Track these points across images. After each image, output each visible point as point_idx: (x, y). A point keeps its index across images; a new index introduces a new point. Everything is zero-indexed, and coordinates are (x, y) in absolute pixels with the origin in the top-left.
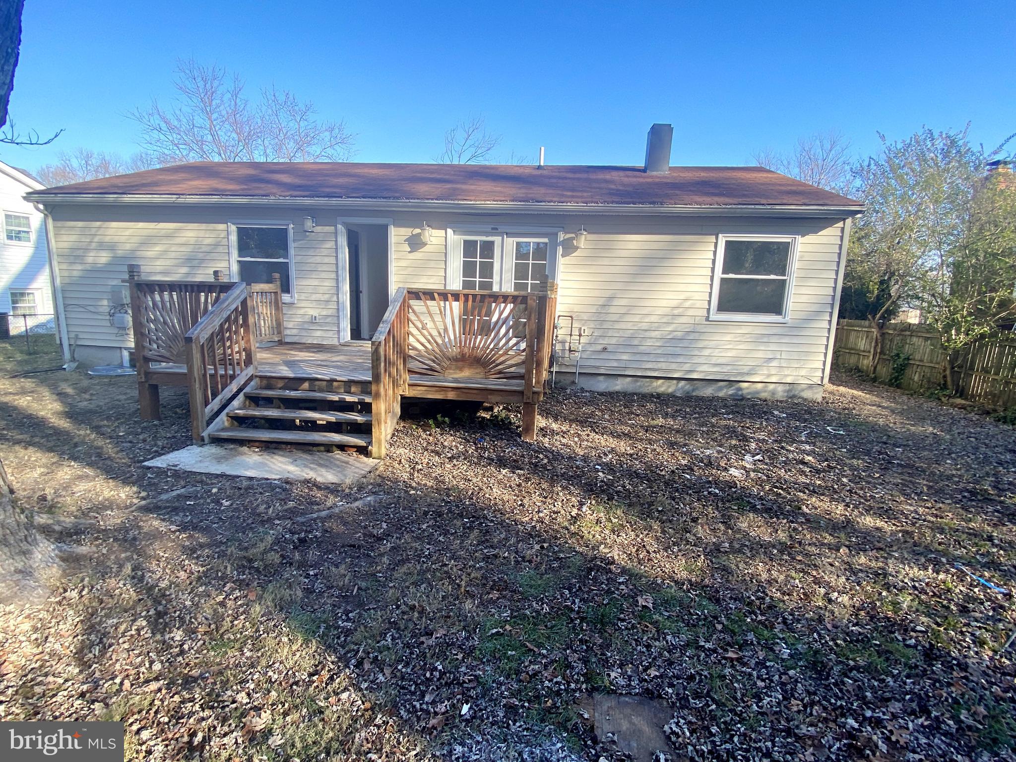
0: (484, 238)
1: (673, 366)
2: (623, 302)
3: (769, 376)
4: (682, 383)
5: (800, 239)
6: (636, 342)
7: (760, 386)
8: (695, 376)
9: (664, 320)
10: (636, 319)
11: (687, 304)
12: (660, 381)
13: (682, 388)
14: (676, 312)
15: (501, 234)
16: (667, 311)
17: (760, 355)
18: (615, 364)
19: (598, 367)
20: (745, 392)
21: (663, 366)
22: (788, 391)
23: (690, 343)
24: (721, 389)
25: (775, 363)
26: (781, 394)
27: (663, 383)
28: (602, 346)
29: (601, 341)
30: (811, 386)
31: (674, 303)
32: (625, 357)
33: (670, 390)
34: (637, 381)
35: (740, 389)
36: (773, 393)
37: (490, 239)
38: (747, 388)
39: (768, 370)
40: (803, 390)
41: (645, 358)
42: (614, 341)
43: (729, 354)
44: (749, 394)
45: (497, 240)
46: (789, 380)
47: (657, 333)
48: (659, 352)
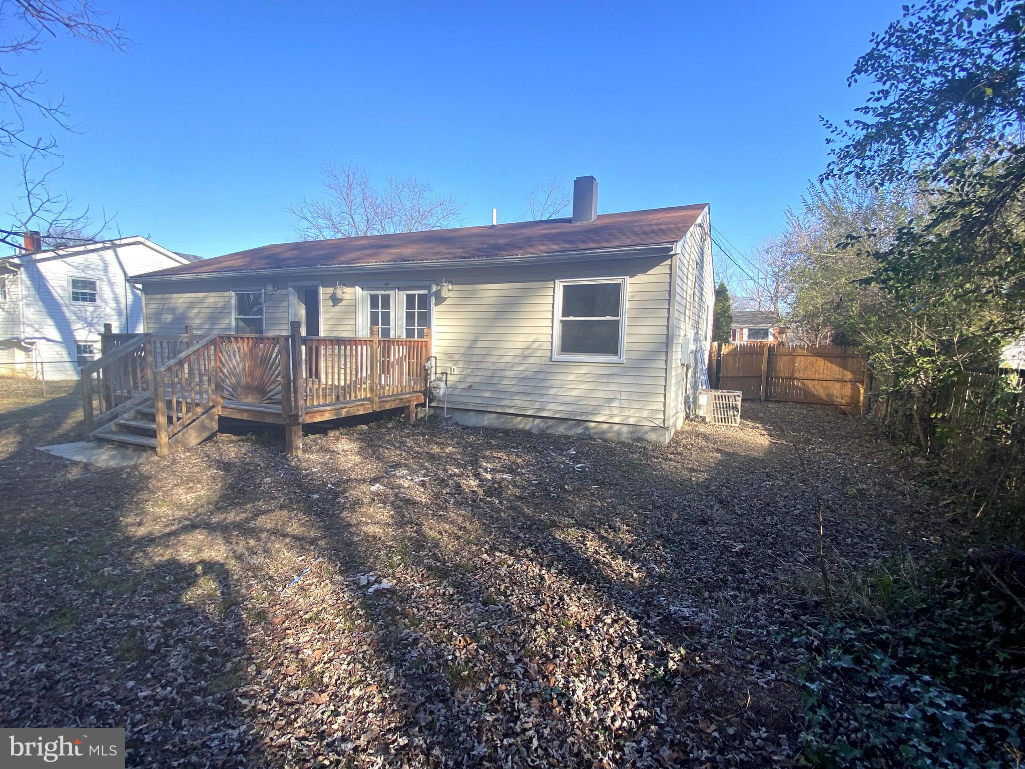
0: (383, 292)
1: (525, 404)
2: (484, 344)
3: (612, 416)
4: (538, 420)
5: (629, 280)
6: (495, 381)
7: (605, 426)
8: (545, 414)
9: (516, 361)
10: (494, 359)
11: (535, 346)
12: (520, 418)
13: (537, 426)
14: (526, 353)
15: (393, 289)
16: (518, 352)
17: (601, 394)
18: (479, 401)
19: (467, 404)
20: (592, 431)
21: (519, 403)
22: (632, 433)
23: (539, 383)
24: (570, 428)
25: (615, 404)
26: (625, 435)
27: (521, 420)
28: (469, 384)
29: (468, 380)
30: (654, 429)
31: (524, 345)
32: (487, 394)
33: (528, 427)
34: (500, 418)
35: (587, 428)
36: (619, 433)
37: (387, 292)
38: (594, 428)
39: (610, 411)
40: (646, 433)
41: (502, 396)
42: (477, 379)
43: (573, 394)
44: (596, 433)
45: (391, 293)
46: (632, 421)
47: (511, 372)
48: (513, 390)
